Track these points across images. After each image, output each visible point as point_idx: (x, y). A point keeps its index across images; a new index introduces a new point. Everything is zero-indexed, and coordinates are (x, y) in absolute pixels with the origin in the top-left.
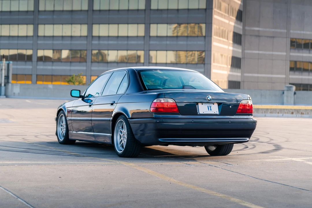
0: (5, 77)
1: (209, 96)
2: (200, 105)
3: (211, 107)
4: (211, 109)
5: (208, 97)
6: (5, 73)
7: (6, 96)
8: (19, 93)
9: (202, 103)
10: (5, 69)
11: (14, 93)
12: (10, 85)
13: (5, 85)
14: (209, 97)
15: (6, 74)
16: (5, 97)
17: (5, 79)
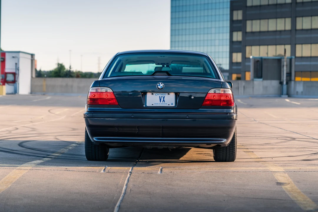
0: (287, 74)
1: (160, 83)
2: (149, 95)
3: (164, 98)
4: (164, 100)
5: (158, 84)
6: (287, 70)
7: (289, 95)
8: (302, 92)
9: (153, 92)
10: (287, 66)
11: (297, 92)
12: (293, 82)
13: (287, 83)
14: (160, 85)
15: (289, 71)
16: (287, 96)
17: (287, 76)
